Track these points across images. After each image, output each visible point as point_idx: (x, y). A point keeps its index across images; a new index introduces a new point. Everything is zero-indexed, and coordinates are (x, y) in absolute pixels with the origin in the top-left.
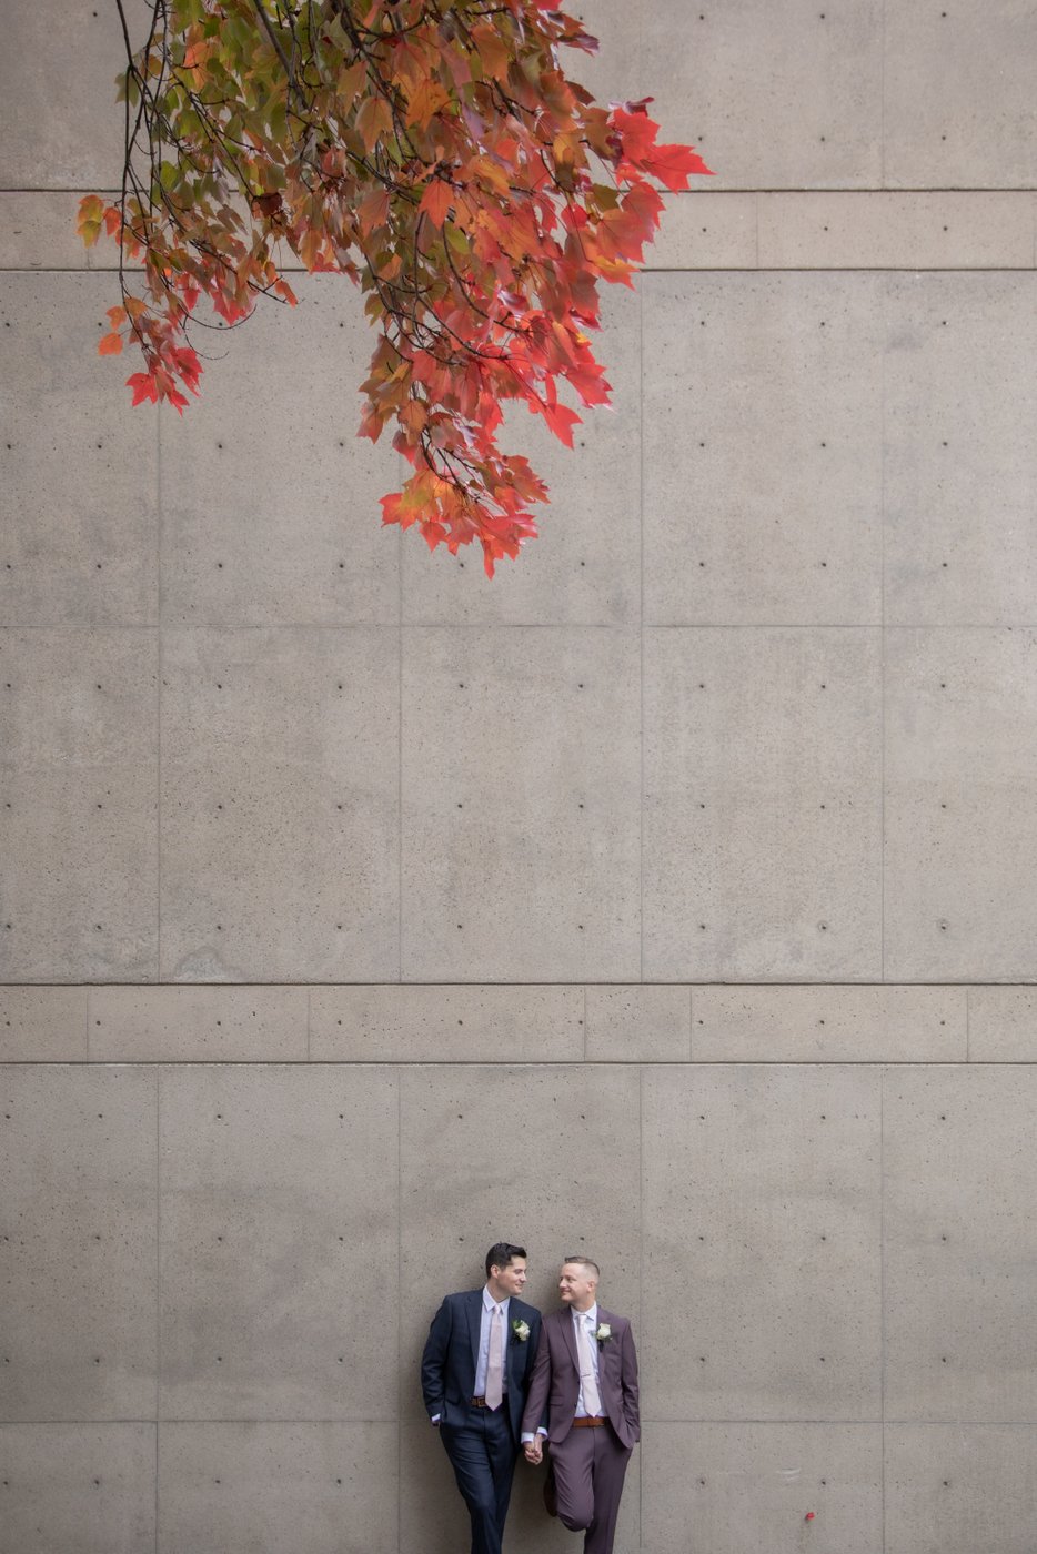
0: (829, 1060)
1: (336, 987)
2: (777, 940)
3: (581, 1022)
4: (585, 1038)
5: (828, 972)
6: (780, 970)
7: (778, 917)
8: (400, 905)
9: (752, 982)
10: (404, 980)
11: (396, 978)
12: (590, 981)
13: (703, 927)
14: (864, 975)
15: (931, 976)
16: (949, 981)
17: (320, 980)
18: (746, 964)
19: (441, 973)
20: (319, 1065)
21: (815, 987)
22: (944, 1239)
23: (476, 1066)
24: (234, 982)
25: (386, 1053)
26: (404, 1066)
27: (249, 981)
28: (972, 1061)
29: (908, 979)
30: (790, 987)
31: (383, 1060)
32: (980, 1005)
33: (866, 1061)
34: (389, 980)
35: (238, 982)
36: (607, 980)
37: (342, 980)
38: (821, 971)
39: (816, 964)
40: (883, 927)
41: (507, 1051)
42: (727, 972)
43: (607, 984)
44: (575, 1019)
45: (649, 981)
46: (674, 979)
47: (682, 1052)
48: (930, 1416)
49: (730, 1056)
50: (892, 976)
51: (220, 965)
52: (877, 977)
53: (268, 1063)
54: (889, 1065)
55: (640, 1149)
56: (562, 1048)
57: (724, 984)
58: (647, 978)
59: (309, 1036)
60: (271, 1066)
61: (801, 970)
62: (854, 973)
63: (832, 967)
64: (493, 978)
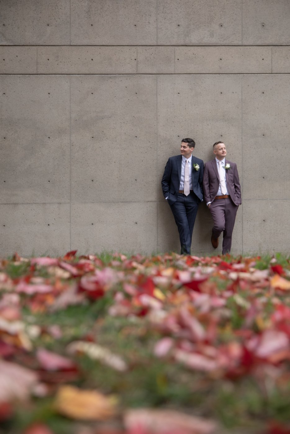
0: (223, 73)
1: (47, 47)
2: (205, 30)
3: (135, 60)
4: (137, 65)
5: (223, 41)
6: (206, 41)
7: (205, 22)
8: (70, 17)
9: (196, 45)
10: (72, 44)
11: (69, 43)
12: (139, 45)
13: (179, 25)
14: (236, 43)
15: (259, 43)
16: (265, 45)
17: (41, 44)
18: (194, 38)
19: (86, 42)
20: (41, 75)
21: (218, 47)
22: (264, 135)
23: (98, 75)
24: (10, 44)
25: (65, 71)
26: (72, 75)
27: (15, 44)
28: (273, 72)
29: (251, 44)
30: (209, 47)
31: (64, 73)
32: (276, 53)
33: (236, 73)
34: (66, 44)
35: (11, 44)
36: (145, 44)
37: (49, 44)
38: (220, 41)
39: (218, 39)
40: (242, 25)
41: (109, 70)
42: (187, 42)
43: (145, 46)
44: (133, 58)
45: (160, 45)
46: (168, 44)
47: (171, 70)
48: (259, 197)
49: (189, 72)
50: (245, 43)
51: (4, 38)
52: (240, 43)
53: (22, 74)
54: (244, 74)
55: (157, 105)
56: (128, 69)
57: (186, 46)
58: (159, 44)
59: (37, 64)
60: (23, 75)
61: (214, 41)
62: (232, 42)
63: (224, 40)
64: (104, 44)
